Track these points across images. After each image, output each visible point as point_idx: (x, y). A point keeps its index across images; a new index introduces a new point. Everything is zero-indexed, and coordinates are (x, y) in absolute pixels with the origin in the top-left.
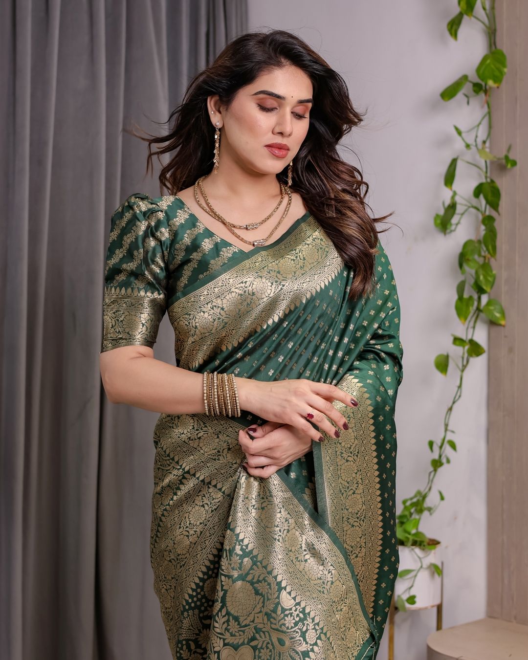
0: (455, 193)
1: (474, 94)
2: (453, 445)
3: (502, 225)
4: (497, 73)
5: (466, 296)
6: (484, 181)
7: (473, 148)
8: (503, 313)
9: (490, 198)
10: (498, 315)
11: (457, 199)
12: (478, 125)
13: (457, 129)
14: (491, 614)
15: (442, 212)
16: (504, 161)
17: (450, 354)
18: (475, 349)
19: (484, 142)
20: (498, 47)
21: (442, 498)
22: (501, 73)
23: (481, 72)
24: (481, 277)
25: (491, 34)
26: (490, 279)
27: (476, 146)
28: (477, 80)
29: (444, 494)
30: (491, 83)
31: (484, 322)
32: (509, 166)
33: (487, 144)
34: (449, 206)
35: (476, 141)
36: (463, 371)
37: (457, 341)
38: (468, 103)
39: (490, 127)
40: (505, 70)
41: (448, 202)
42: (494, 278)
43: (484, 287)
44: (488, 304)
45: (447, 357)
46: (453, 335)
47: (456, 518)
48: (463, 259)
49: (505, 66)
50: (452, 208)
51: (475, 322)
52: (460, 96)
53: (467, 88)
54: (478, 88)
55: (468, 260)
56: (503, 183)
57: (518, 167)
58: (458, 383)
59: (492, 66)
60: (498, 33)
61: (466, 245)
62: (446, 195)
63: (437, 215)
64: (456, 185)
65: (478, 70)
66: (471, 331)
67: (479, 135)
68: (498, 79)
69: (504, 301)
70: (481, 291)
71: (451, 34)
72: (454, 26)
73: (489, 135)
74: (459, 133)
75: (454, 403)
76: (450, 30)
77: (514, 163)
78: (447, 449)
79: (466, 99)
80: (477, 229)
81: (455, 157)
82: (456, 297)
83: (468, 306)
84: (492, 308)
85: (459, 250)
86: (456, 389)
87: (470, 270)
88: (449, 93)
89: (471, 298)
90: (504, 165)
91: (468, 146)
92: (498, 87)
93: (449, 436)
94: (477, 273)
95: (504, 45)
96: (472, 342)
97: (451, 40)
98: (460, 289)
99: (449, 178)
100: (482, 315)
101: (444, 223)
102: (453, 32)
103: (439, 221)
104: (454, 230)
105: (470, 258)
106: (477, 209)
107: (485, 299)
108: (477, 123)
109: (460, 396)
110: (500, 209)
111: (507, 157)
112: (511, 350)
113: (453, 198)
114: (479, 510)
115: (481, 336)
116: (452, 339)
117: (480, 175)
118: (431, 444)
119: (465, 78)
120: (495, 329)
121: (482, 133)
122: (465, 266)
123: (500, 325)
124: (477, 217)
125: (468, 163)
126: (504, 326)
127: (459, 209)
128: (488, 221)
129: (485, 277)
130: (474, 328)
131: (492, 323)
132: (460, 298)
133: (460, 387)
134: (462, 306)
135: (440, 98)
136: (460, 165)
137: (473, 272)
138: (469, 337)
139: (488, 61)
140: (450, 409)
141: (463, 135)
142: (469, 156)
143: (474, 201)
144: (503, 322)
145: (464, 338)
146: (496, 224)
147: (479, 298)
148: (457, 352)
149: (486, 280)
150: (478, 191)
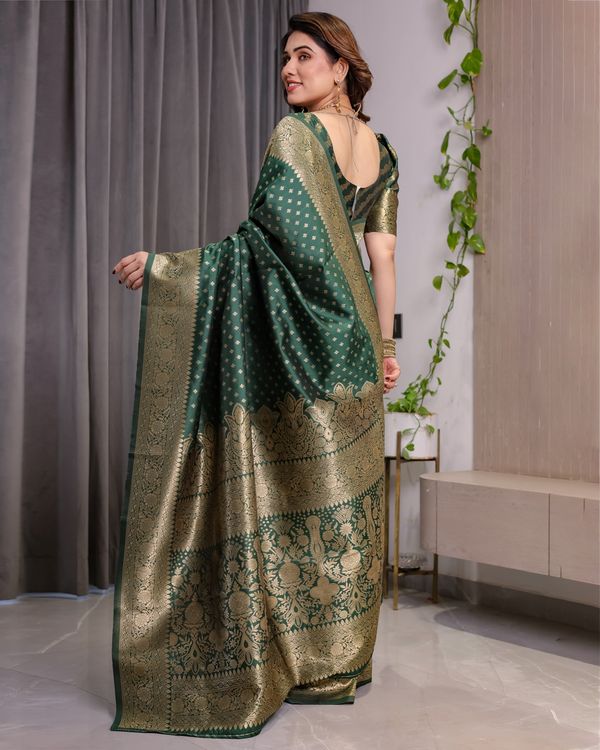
0: (448, 157)
1: (462, 83)
2: (447, 344)
3: (482, 179)
4: (476, 66)
5: (455, 231)
6: (470, 146)
7: (462, 123)
8: (483, 245)
9: (473, 158)
10: (480, 246)
11: (450, 161)
12: (466, 107)
13: (449, 109)
14: (476, 468)
15: (439, 172)
16: (482, 131)
17: (445, 276)
18: (463, 271)
19: (470, 119)
20: (479, 49)
21: (440, 383)
22: (479, 66)
23: (465, 66)
24: (466, 218)
25: (475, 38)
26: (472, 218)
27: (464, 121)
28: (463, 73)
29: (442, 380)
30: (471, 73)
31: (470, 252)
32: (487, 135)
33: (473, 120)
34: (444, 167)
35: (464, 118)
36: (454, 289)
37: (450, 265)
38: (458, 90)
39: (475, 107)
40: (482, 64)
41: (443, 164)
42: (476, 217)
43: (469, 225)
44: (473, 237)
45: (442, 277)
46: (446, 261)
47: (452, 401)
48: (454, 204)
49: (481, 61)
50: (446, 168)
51: (464, 252)
52: (451, 86)
53: (457, 79)
54: (465, 79)
55: (458, 205)
56: (483, 149)
57: (493, 134)
58: (451, 298)
59: (473, 62)
60: (479, 39)
61: (457, 194)
62: (442, 159)
63: (436, 175)
64: (449, 152)
65: (462, 65)
66: (461, 258)
67: (467, 113)
68: (476, 71)
69: (484, 235)
70: (467, 228)
71: (446, 40)
72: (448, 34)
73: (474, 114)
74: (452, 113)
75: (448, 311)
76: (445, 37)
77: (490, 132)
78: (444, 347)
79: (456, 88)
81: (448, 131)
82: (448, 233)
83: (456, 239)
84: (476, 241)
85: (451, 199)
86: (450, 302)
88: (444, 84)
89: (458, 233)
90: (484, 134)
91: (457, 122)
92: (477, 77)
93: (445, 337)
94: (464, 215)
96: (460, 266)
97: (446, 44)
98: (451, 226)
99: (444, 147)
100: (469, 247)
101: (441, 182)
102: (447, 38)
103: (437, 179)
106: (465, 168)
107: (471, 233)
108: (465, 105)
109: (453, 307)
110: (481, 166)
111: (485, 129)
112: (489, 272)
113: (447, 161)
114: (468, 393)
115: (468, 262)
116: (445, 263)
117: (467, 143)
118: (430, 341)
119: (455, 71)
120: (478, 257)
121: (469, 112)
122: (455, 210)
123: (481, 254)
124: (465, 174)
125: (458, 134)
126: (484, 254)
127: (452, 169)
128: (472, 176)
130: (463, 256)
131: (477, 253)
132: (451, 233)
133: (452, 301)
134: (452, 240)
135: (438, 88)
136: (452, 137)
137: (461, 214)
138: (460, 262)
139: (470, 58)
140: (446, 317)
141: (455, 114)
142: (461, 130)
143: (464, 164)
144: (483, 251)
145: (455, 263)
146: (477, 178)
147: (467, 234)
148: (451, 273)
149: (469, 219)
150: (465, 155)
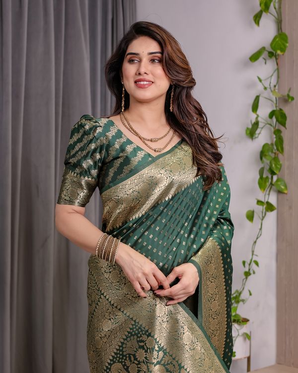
0: (258, 116)
1: (269, 58)
2: (257, 263)
3: (286, 134)
4: (282, 46)
5: (264, 176)
6: (275, 109)
7: (268, 90)
8: (286, 186)
9: (280, 119)
10: (283, 187)
11: (259, 119)
12: (271, 76)
13: (259, 78)
14: (279, 362)
15: (250, 127)
16: (287, 98)
17: (255, 210)
18: (270, 207)
19: (275, 86)
20: (283, 31)
21: (251, 294)
22: (285, 47)
23: (273, 45)
24: (273, 165)
25: (279, 22)
26: (279, 166)
27: (270, 88)
28: (271, 50)
29: (252, 292)
30: (279, 52)
31: (275, 191)
32: (290, 100)
33: (277, 87)
34: (254, 123)
35: (270, 85)
36: (262, 220)
37: (259, 202)
38: (266, 63)
39: (278, 77)
40: (287, 45)
41: (254, 121)
42: (281, 165)
43: (275, 171)
44: (277, 181)
45: (253, 212)
46: (256, 199)
47: (258, 306)
48: (262, 155)
49: (287, 43)
50: (256, 124)
51: (270, 191)
52: (261, 59)
53: (265, 55)
54: (271, 54)
55: (266, 155)
56: (286, 110)
57: (294, 101)
58: (260, 227)
59: (280, 42)
60: (283, 23)
61: (264, 146)
62: (253, 117)
63: (248, 128)
64: (259, 112)
65: (271, 44)
66: (267, 196)
67: (272, 82)
68: (283, 50)
69: (286, 179)
70: (273, 173)
71: (256, 22)
72: (257, 18)
73: (278, 82)
74: (260, 81)
75: (257, 238)
76: (255, 21)
77: (293, 99)
78: (254, 265)
79: (264, 61)
80: (271, 137)
81: (258, 94)
82: (258, 177)
83: (265, 182)
84: (279, 183)
85: (260, 149)
86: (259, 230)
87: (267, 161)
88: (254, 58)
89: (267, 177)
90: (287, 99)
91: (265, 88)
92: (283, 55)
93: (255, 258)
94: (270, 162)
95: (286, 30)
96: (268, 203)
97: (256, 26)
98: (261, 172)
99: (255, 107)
100: (273, 187)
101: (252, 133)
102: (257, 22)
103: (248, 132)
104: (257, 137)
105: (267, 154)
106: (271, 125)
107: (275, 178)
108: (271, 75)
109: (261, 235)
110: (286, 126)
111: (288, 95)
112: (290, 208)
113: (257, 118)
114: (272, 301)
115: (273, 199)
116: (256, 201)
117: (272, 105)
118: (244, 263)
119: (264, 48)
120: (281, 196)
121: (274, 81)
122: (264, 159)
123: (284, 193)
124: (270, 130)
125: (266, 98)
126: (286, 194)
127: (261, 125)
128: (277, 132)
129: (275, 165)
130: (269, 194)
131: (280, 192)
132: (261, 177)
133: (261, 229)
134: (262, 182)
135: (249, 60)
136: (261, 100)
137: (268, 162)
138: (266, 200)
139: (277, 40)
140: (255, 242)
141: (262, 81)
142: (266, 94)
143: (269, 120)
144: (286, 192)
145: (263, 201)
146: (283, 135)
147: (272, 177)
148: (259, 209)
149: (276, 167)
150: (272, 115)
